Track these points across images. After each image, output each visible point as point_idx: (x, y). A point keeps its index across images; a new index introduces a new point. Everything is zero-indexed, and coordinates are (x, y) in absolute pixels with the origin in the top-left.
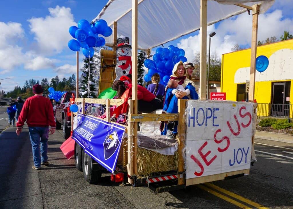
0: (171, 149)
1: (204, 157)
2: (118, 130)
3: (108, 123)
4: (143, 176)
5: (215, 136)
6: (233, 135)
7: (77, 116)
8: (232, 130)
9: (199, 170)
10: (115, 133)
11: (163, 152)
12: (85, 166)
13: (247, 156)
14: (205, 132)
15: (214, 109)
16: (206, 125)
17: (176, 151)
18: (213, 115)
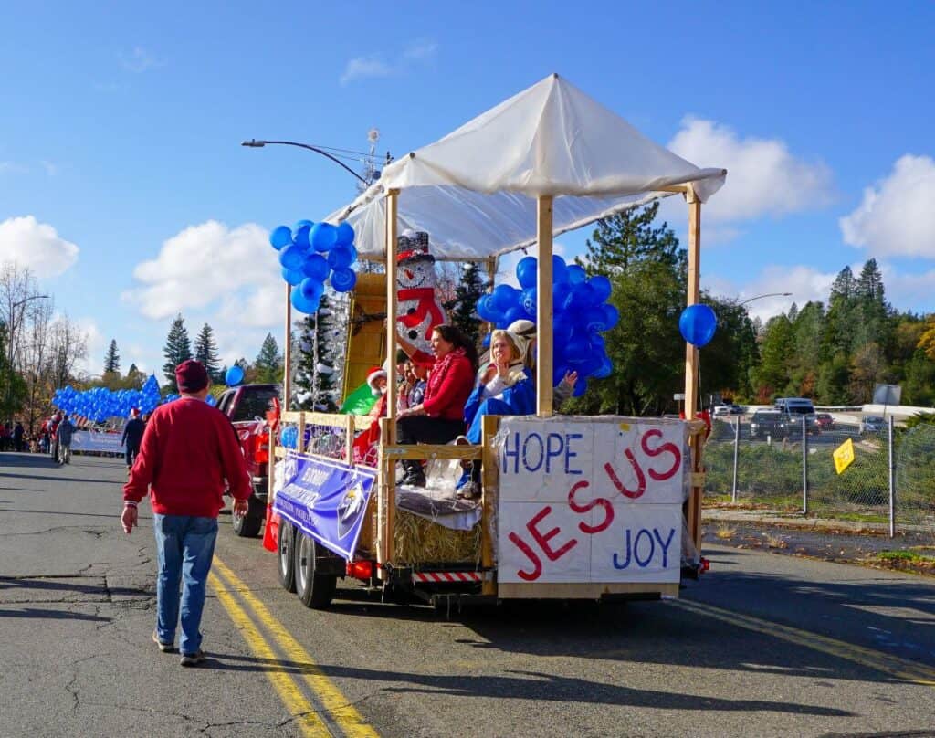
0: (466, 519)
1: (543, 541)
2: (364, 480)
3: (348, 467)
4: (405, 565)
5: (571, 495)
6: (622, 495)
7: (283, 460)
8: (618, 485)
9: (530, 567)
10: (359, 486)
11: (447, 522)
12: (301, 568)
13: (668, 551)
14: (545, 484)
15: (567, 435)
16: (548, 470)
17: (476, 522)
18: (564, 449)
